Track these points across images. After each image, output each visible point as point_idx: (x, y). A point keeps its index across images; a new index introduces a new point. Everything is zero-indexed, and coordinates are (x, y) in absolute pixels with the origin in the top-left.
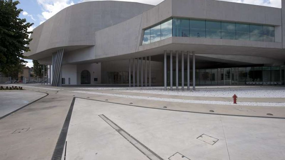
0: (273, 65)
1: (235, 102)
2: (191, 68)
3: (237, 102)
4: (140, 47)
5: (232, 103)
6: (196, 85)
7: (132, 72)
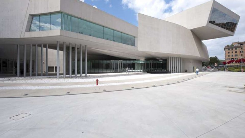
0: (141, 60)
1: (97, 84)
2: (84, 60)
3: (98, 84)
4: (26, 32)
5: (95, 85)
6: (88, 73)
7: (22, 60)
